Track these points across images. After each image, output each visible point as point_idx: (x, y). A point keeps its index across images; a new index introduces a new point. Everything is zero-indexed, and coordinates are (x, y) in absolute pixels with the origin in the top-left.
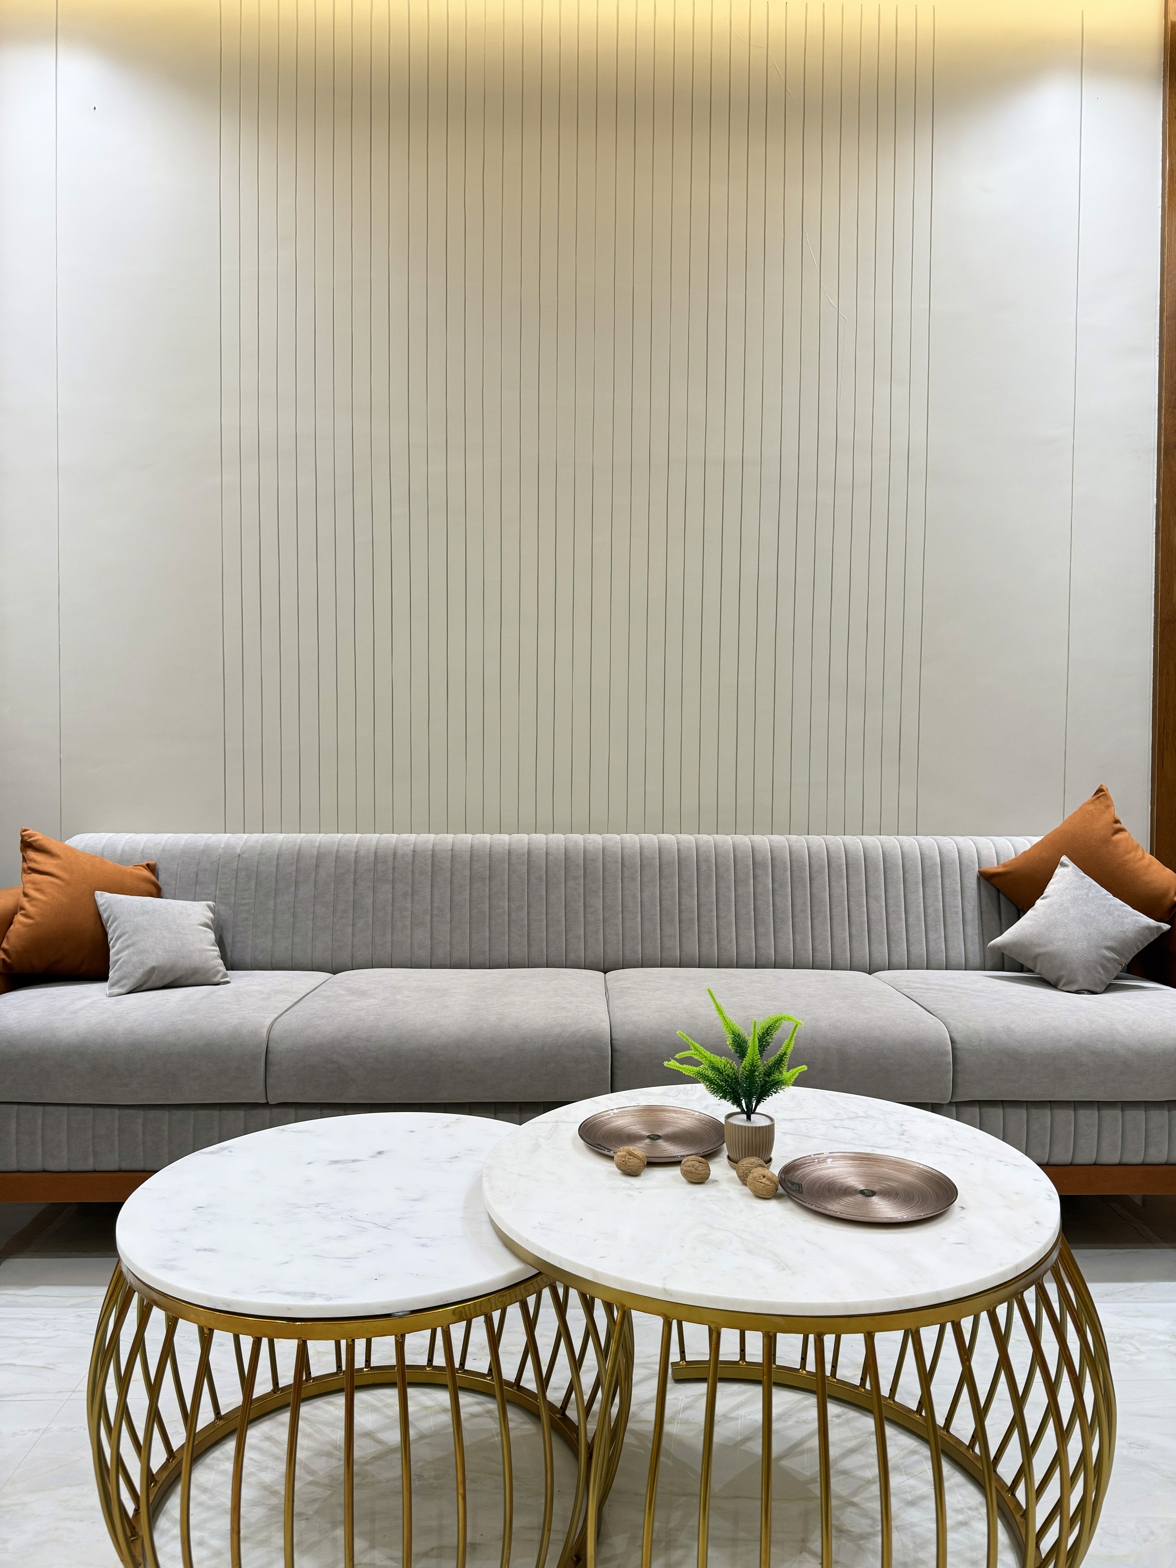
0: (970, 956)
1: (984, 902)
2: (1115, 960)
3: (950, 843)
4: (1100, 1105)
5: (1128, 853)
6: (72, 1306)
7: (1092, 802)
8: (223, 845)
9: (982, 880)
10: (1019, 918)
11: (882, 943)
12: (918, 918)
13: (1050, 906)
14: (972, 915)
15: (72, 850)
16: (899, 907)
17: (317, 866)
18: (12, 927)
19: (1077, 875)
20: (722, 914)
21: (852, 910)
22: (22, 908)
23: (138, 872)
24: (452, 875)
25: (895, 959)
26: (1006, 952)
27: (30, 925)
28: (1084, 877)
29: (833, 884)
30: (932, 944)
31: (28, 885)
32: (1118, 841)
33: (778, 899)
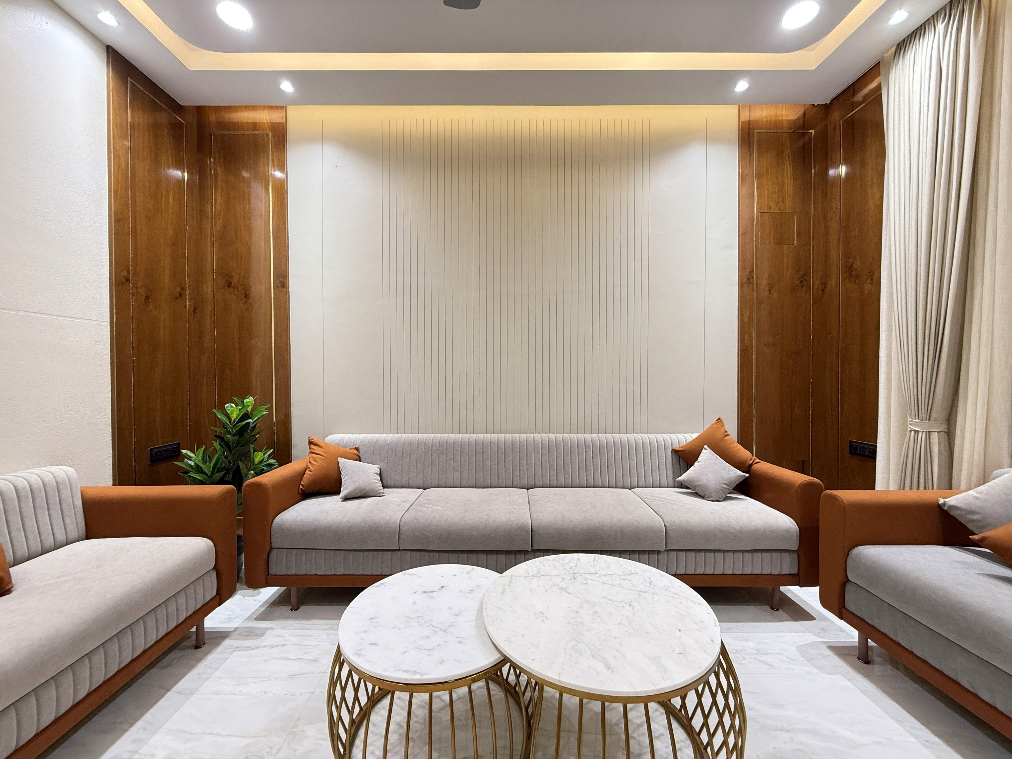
0: (669, 482)
1: (674, 460)
2: (727, 488)
3: (661, 437)
4: (724, 551)
5: (731, 444)
6: (325, 630)
7: (716, 424)
8: (383, 440)
9: (673, 452)
10: (688, 469)
11: (635, 477)
12: (649, 467)
13: (701, 465)
14: (670, 465)
15: (327, 444)
16: (641, 463)
17: (418, 448)
18: (305, 476)
19: (711, 454)
20: (573, 467)
21: (623, 464)
22: (309, 468)
23: (352, 451)
24: (468, 451)
25: (640, 484)
26: (683, 483)
27: (311, 475)
28: (713, 454)
29: (616, 454)
30: (654, 477)
31: (311, 459)
32: (727, 440)
33: (594, 460)
